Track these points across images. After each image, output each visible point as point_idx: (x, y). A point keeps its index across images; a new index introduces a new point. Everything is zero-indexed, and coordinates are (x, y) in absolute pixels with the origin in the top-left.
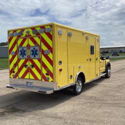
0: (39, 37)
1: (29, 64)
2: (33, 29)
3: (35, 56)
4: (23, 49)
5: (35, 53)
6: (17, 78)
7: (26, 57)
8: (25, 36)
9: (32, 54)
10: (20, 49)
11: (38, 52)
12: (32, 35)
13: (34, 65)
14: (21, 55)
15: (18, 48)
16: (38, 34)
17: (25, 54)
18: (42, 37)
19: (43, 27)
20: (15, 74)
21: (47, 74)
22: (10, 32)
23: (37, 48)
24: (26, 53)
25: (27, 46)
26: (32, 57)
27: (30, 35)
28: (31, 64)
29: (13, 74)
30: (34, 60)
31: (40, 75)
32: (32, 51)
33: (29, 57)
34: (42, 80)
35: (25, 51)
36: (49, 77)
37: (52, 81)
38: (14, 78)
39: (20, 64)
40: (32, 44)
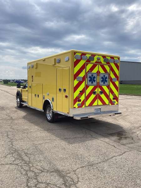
0: (109, 66)
1: (98, 90)
2: (104, 57)
3: (104, 83)
4: (92, 75)
5: (104, 80)
6: (84, 106)
7: (95, 83)
8: (96, 62)
9: (102, 81)
10: (89, 75)
11: (107, 79)
12: (103, 62)
13: (103, 92)
14: (90, 81)
15: (86, 73)
16: (108, 63)
17: (94, 81)
18: (111, 66)
19: (112, 58)
20: (80, 103)
21: (114, 99)
22: (77, 54)
23: (107, 76)
24: (95, 79)
25: (97, 72)
26: (101, 83)
27: (101, 63)
28: (100, 90)
29: (77, 103)
30: (103, 86)
31: (108, 100)
32: (102, 78)
33: (98, 83)
34: (109, 104)
35: (94, 77)
36: (115, 100)
37: (117, 104)
38: (79, 107)
39: (88, 91)
40: (102, 71)
